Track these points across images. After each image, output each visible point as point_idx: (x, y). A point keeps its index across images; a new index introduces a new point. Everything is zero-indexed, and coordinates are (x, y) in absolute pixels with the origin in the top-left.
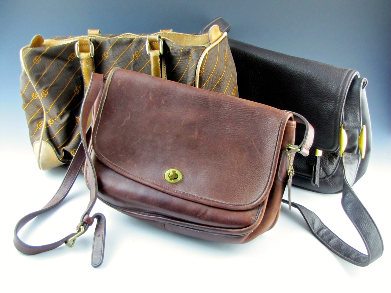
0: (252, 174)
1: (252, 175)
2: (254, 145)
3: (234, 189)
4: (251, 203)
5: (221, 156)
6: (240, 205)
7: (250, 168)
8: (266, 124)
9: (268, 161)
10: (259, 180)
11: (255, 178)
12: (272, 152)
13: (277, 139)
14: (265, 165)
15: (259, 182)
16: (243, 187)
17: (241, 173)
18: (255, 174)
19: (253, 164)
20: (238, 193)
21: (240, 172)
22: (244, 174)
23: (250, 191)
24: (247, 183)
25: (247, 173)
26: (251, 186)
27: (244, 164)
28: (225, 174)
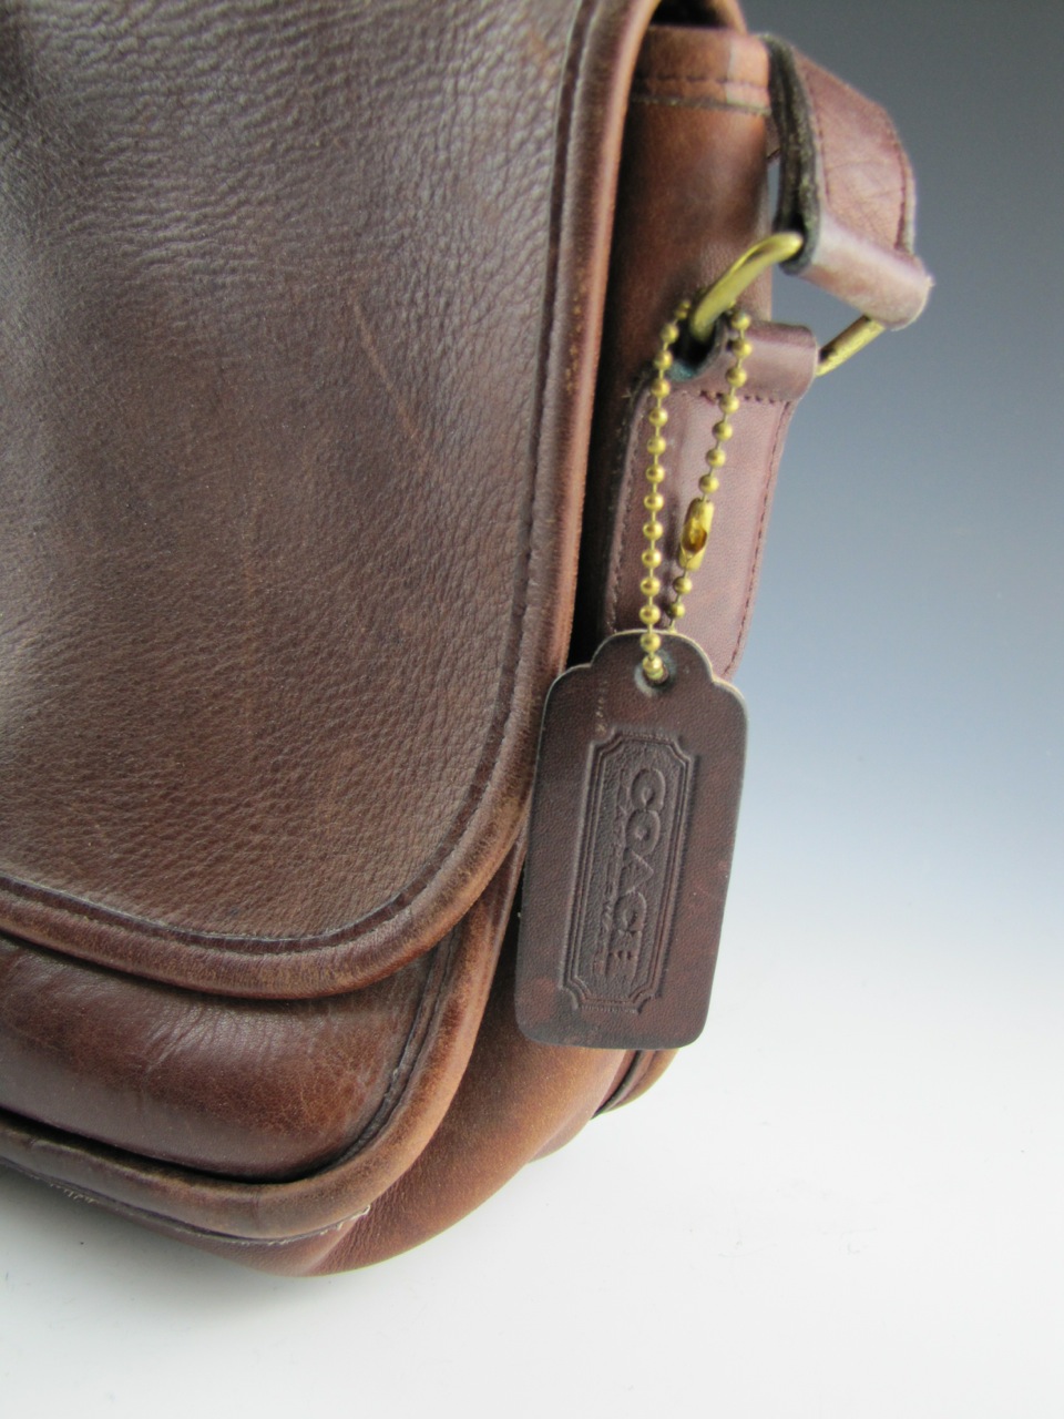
0: (368, 646)
1: (371, 654)
2: (372, 352)
3: (227, 788)
4: (356, 932)
5: (145, 488)
6: (257, 947)
7: (352, 586)
8: (442, 108)
9: (492, 501)
10: (432, 699)
11: (395, 683)
12: (519, 397)
13: (555, 238)
14: (471, 547)
15: (426, 720)
16: (294, 775)
17: (286, 638)
18: (396, 639)
19: (374, 542)
20: (254, 828)
21: (280, 632)
22: (307, 648)
23: (358, 808)
24: (332, 732)
25: (333, 635)
26: (365, 756)
27: (310, 551)
28: (164, 654)
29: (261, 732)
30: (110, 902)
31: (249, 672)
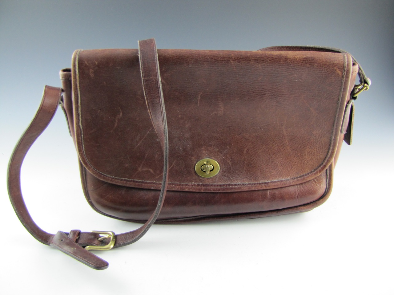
2: (306, 103)
29: (292, 151)
30: (280, 179)
31: (287, 144)
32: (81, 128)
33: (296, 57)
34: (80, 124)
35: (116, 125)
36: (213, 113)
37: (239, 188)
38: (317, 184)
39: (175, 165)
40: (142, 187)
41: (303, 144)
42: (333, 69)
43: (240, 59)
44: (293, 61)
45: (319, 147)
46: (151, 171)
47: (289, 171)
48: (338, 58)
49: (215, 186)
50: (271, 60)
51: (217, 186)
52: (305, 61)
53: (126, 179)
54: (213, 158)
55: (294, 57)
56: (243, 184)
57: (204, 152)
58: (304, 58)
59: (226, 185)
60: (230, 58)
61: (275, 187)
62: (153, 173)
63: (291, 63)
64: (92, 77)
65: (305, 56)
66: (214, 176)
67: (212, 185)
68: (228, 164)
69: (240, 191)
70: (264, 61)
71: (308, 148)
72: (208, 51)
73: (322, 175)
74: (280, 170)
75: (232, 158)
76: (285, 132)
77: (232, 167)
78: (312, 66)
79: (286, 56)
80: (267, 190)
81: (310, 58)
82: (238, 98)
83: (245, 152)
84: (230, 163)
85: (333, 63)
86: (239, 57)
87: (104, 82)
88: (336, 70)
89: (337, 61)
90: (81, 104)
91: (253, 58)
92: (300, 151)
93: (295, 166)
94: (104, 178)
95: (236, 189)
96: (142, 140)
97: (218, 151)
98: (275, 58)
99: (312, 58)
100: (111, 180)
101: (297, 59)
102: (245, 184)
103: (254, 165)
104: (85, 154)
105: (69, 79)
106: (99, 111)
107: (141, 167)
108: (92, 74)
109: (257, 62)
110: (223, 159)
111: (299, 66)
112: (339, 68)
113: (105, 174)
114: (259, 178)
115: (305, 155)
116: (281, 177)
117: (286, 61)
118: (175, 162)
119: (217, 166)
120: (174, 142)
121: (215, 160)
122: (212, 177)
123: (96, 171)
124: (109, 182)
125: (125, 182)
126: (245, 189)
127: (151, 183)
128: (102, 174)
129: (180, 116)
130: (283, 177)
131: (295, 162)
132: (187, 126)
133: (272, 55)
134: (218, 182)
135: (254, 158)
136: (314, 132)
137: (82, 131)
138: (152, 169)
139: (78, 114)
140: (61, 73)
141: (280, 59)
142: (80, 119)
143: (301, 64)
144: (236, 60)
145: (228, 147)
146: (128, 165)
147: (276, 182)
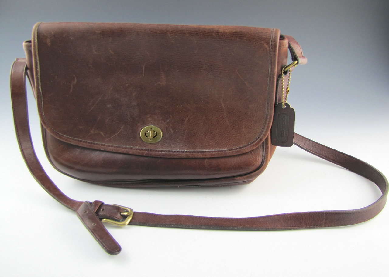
16: (237, 127)
29: (230, 123)
30: (217, 149)
31: (226, 116)
32: (41, 91)
33: (227, 31)
34: (40, 88)
35: (71, 91)
36: (157, 84)
37: (178, 155)
38: (254, 156)
39: (123, 130)
40: (93, 148)
41: (240, 118)
42: (261, 43)
43: (177, 32)
44: (224, 35)
45: (255, 121)
46: (102, 133)
47: (227, 142)
48: (266, 33)
49: (156, 151)
50: (204, 34)
51: (159, 151)
52: (235, 35)
53: (80, 139)
54: (157, 125)
55: (225, 31)
56: (182, 151)
57: (149, 119)
58: (234, 33)
59: (167, 151)
60: (167, 31)
61: (212, 157)
62: (104, 136)
63: (222, 37)
64: (50, 46)
65: (235, 31)
66: (156, 142)
67: (154, 150)
68: (171, 132)
69: (178, 157)
70: (198, 35)
71: (246, 121)
72: (149, 24)
73: (259, 148)
74: (217, 141)
75: (174, 127)
76: (223, 105)
77: (173, 135)
78: (242, 40)
79: (217, 31)
80: (205, 158)
81: (239, 32)
82: (178, 70)
83: (186, 122)
84: (172, 131)
85: (261, 38)
86: (176, 30)
87: (60, 51)
88: (263, 44)
89: (264, 35)
90: (40, 70)
91: (188, 32)
92: (238, 124)
93: (233, 138)
94: (60, 137)
95: (175, 155)
96: (95, 105)
97: (162, 119)
98: (208, 32)
99: (241, 32)
100: (66, 140)
101: (228, 33)
102: (184, 152)
103: (194, 135)
104: (44, 114)
105: (30, 49)
106: (56, 77)
107: (93, 130)
108: (49, 44)
109: (192, 36)
110: (166, 127)
111: (230, 39)
112: (266, 43)
113: (61, 134)
114: (197, 147)
115: (243, 128)
116: (218, 147)
117: (217, 35)
118: (123, 127)
119: (159, 133)
120: (123, 109)
121: (159, 128)
122: (155, 142)
123: (53, 130)
124: (64, 141)
125: (78, 142)
126: (183, 155)
127: (102, 145)
128: (58, 134)
129: (127, 85)
130: (220, 148)
131: (233, 135)
132: (134, 94)
133: (205, 29)
134: (159, 148)
135: (194, 128)
136: (250, 106)
137: (42, 94)
138: (103, 132)
139: (37, 79)
140: (24, 44)
141: (212, 33)
142: (40, 83)
143: (232, 38)
144: (172, 33)
145: (170, 116)
146: (81, 127)
147: (213, 151)
